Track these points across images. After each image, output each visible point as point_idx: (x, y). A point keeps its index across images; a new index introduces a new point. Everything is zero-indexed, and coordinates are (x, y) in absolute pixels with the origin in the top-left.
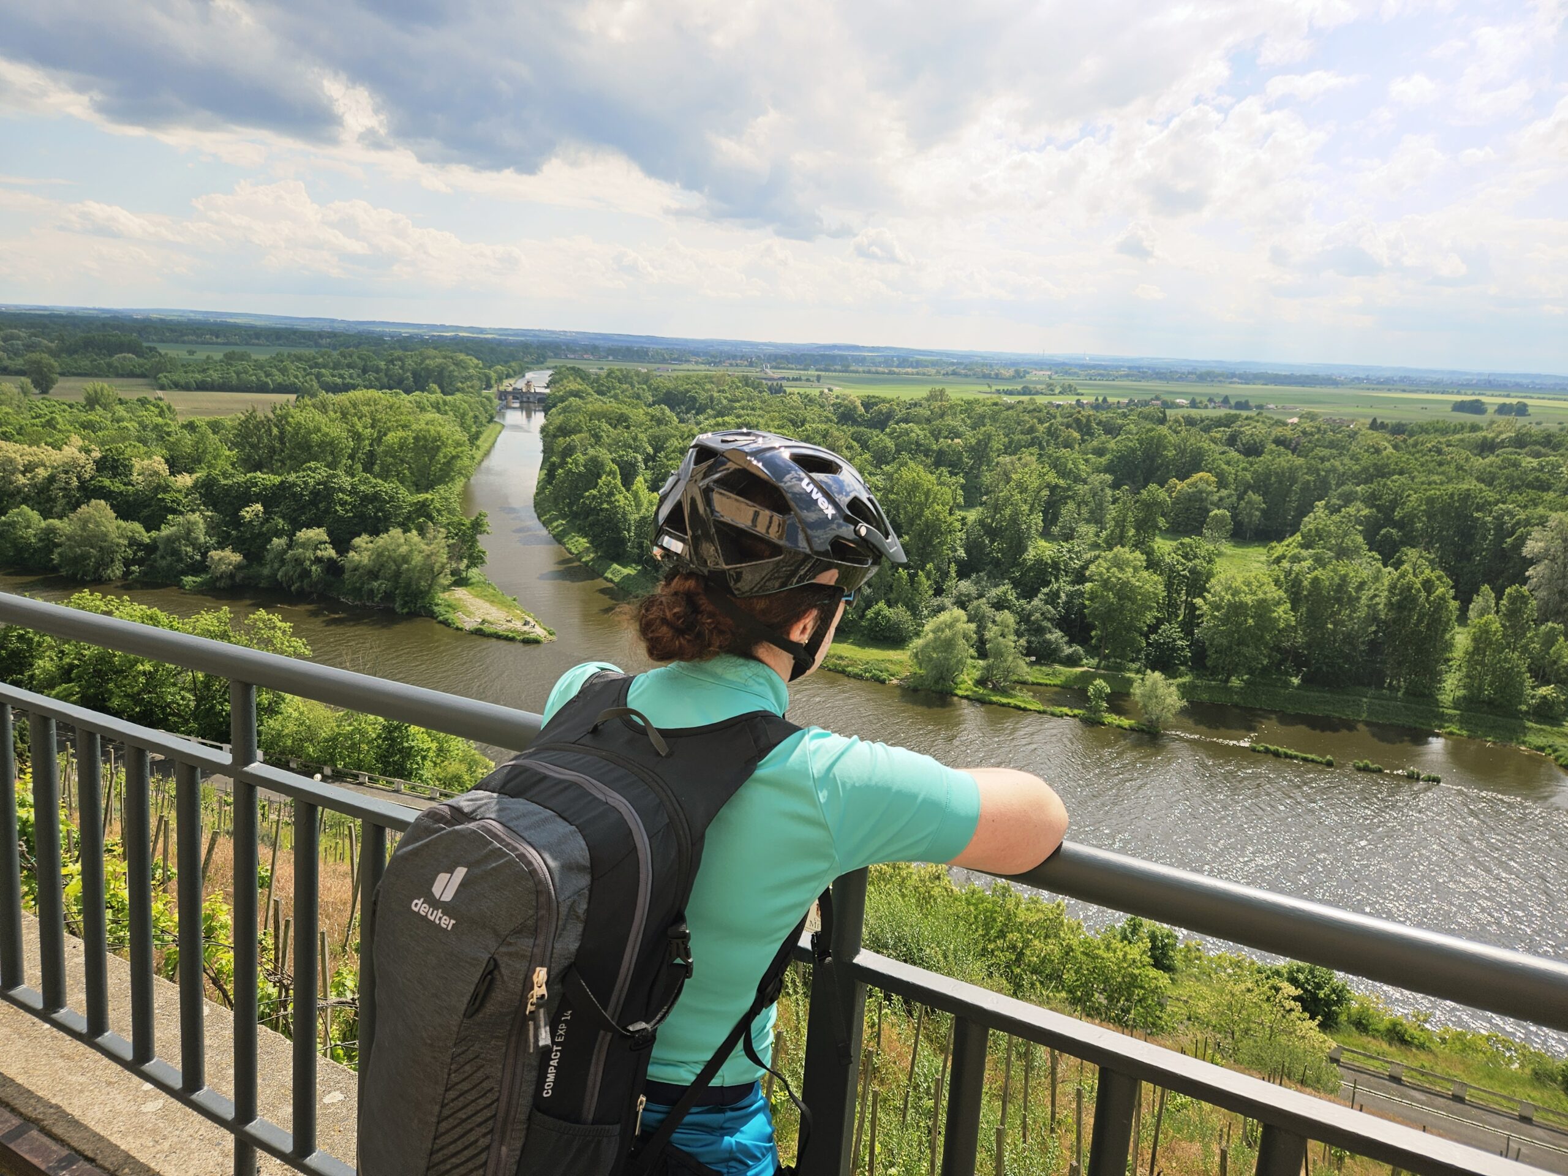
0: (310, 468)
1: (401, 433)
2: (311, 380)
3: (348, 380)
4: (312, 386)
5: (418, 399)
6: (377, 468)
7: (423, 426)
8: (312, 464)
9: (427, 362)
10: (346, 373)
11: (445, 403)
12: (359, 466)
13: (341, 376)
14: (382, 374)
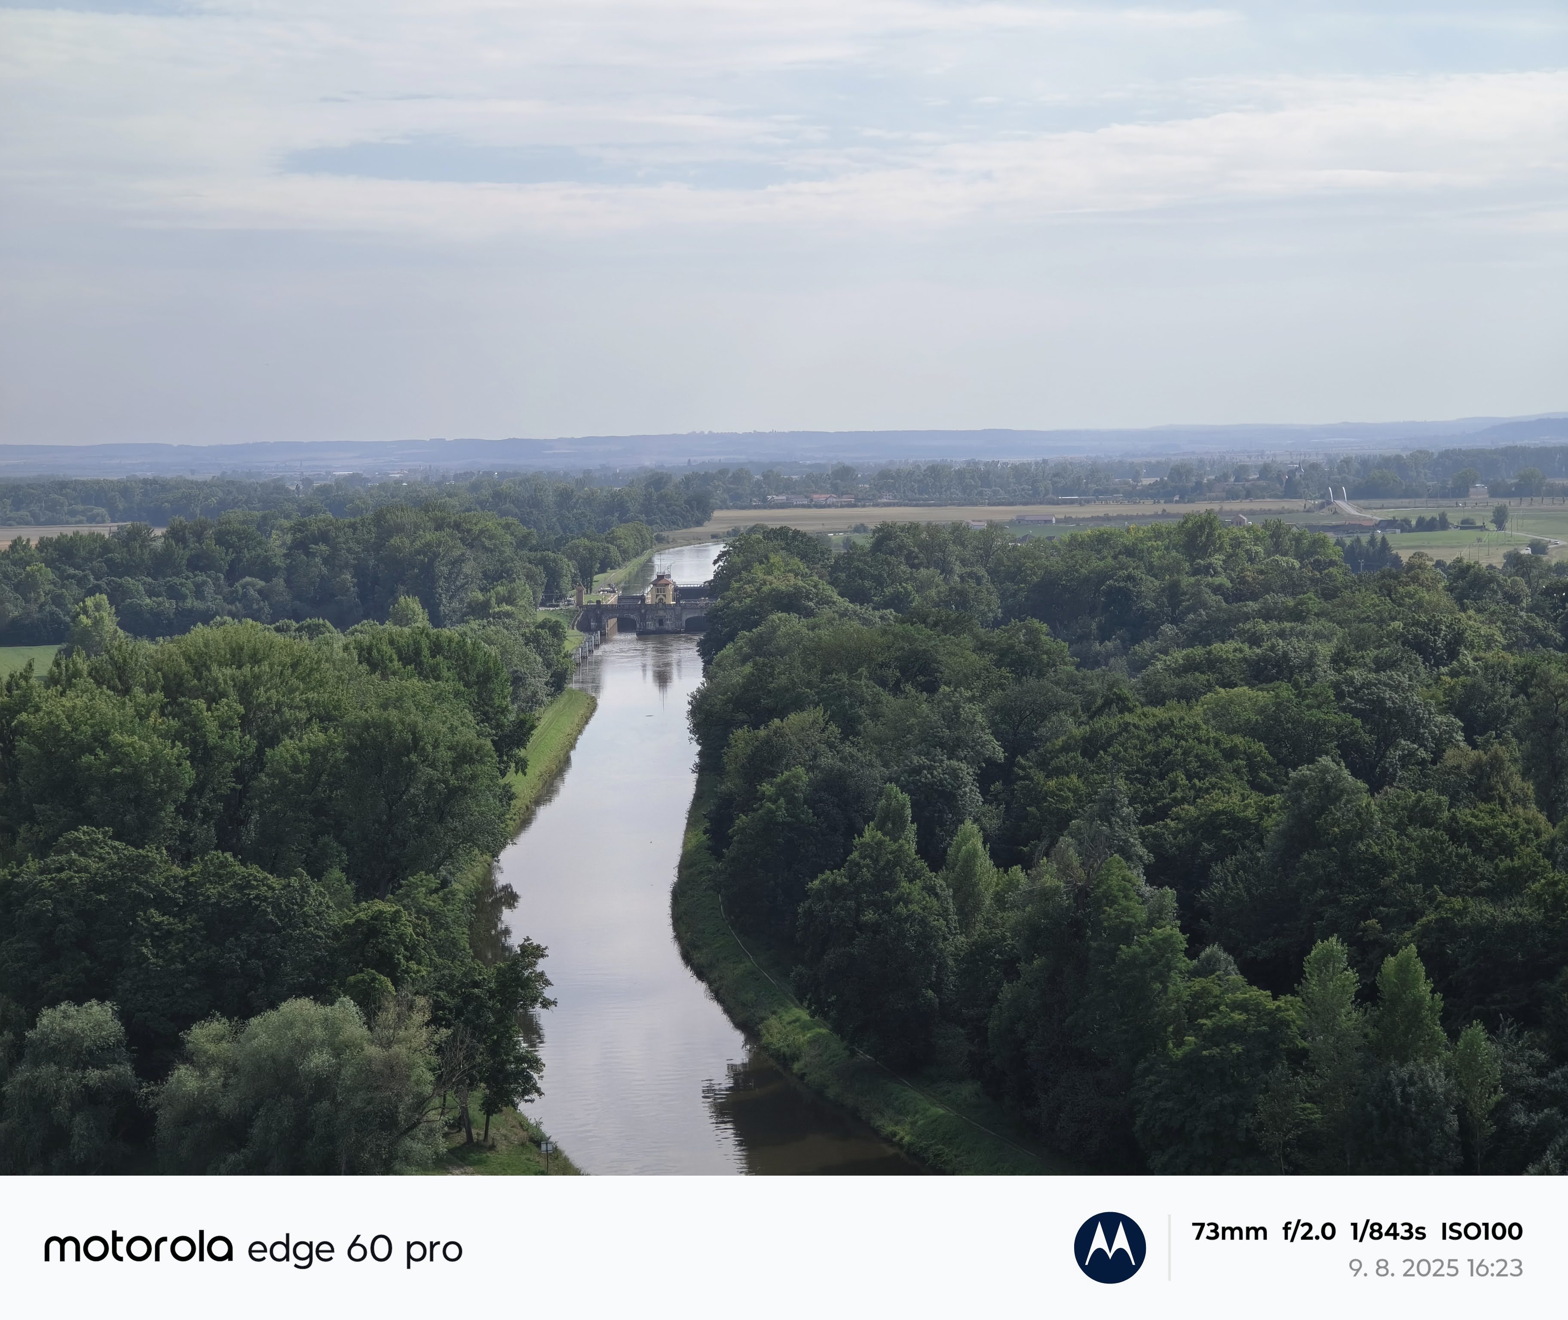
0: (76, 845)
1: (315, 737)
2: (98, 607)
3: (190, 603)
4: (97, 622)
5: (366, 639)
6: (250, 833)
7: (375, 712)
8: (83, 833)
9: (395, 541)
10: (186, 583)
11: (436, 648)
12: (206, 832)
13: (174, 593)
14: (279, 582)
